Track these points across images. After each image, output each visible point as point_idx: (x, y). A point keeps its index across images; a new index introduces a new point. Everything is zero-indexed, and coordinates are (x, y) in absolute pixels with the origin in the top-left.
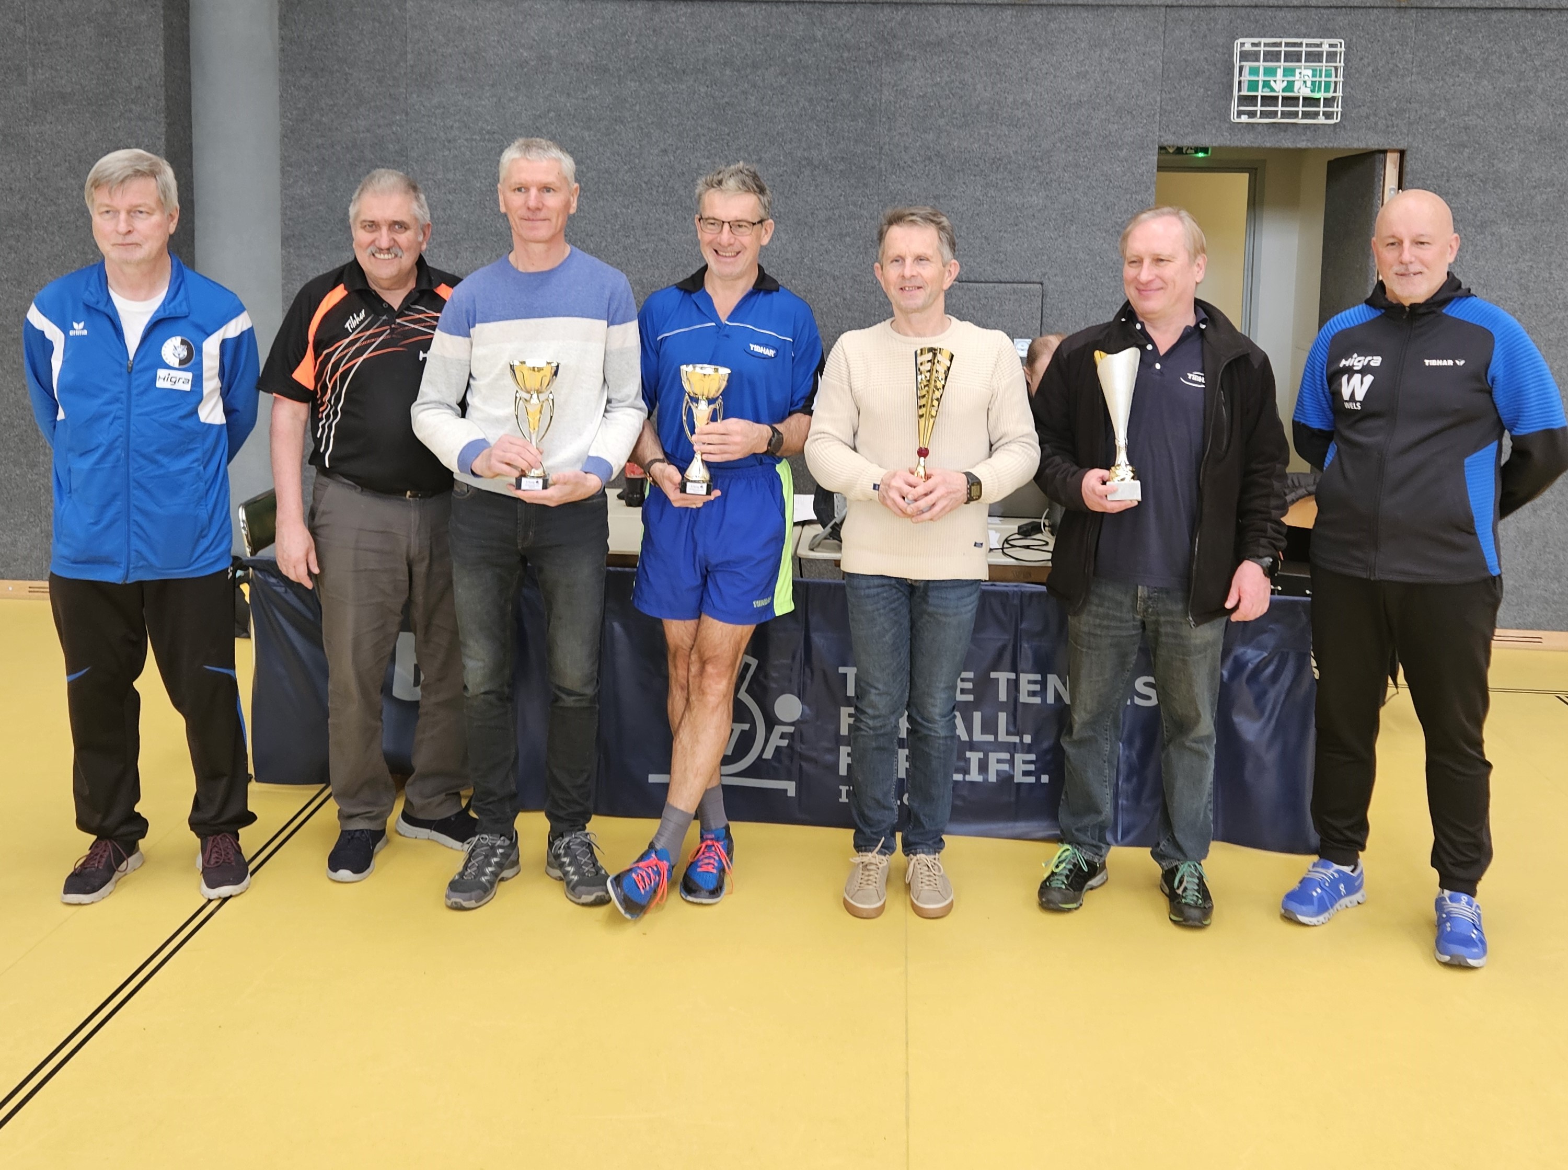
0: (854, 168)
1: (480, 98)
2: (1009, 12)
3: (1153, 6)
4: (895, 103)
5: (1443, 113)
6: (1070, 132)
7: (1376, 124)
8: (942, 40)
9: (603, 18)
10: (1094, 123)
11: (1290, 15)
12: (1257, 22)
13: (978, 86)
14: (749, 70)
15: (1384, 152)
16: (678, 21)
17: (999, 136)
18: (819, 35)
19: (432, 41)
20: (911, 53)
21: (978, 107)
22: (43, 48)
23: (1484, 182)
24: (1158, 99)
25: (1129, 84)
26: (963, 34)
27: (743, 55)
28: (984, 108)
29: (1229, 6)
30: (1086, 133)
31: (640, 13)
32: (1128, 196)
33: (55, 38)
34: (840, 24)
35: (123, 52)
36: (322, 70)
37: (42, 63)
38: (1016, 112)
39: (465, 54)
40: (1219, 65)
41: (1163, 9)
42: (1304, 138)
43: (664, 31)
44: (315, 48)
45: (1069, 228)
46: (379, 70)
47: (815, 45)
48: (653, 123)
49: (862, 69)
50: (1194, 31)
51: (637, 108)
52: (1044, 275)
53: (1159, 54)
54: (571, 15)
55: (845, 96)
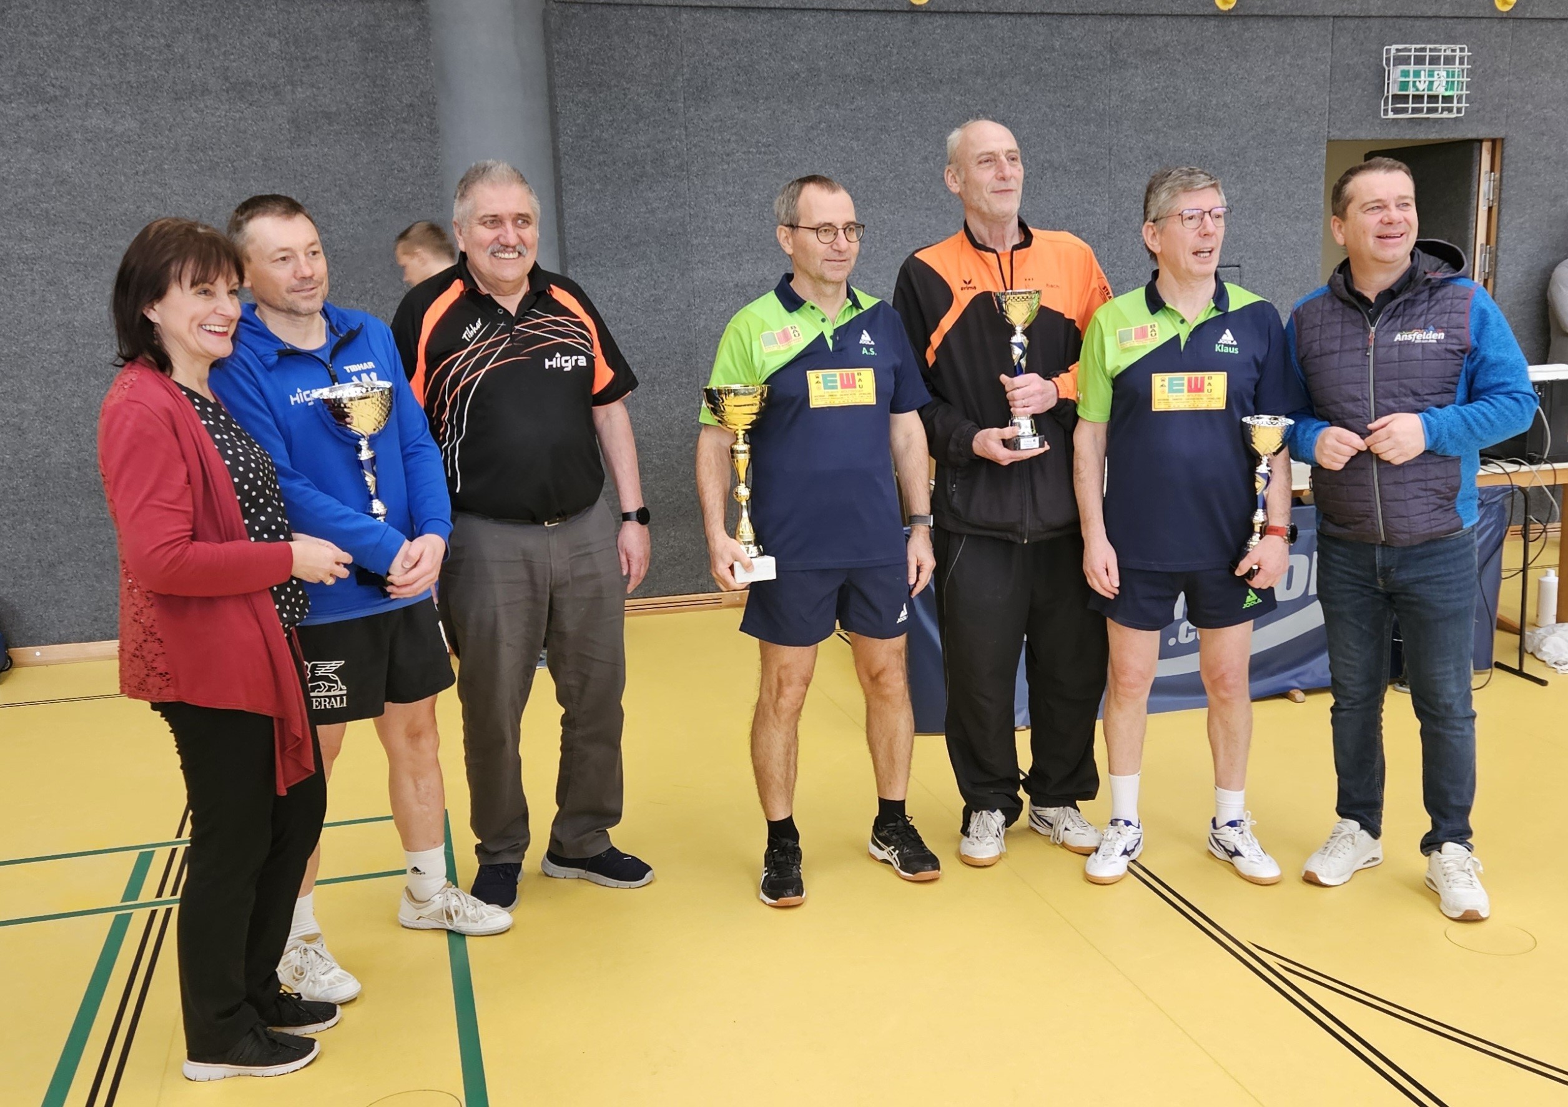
0: (1087, 168)
1: (755, 112)
2: (1213, 22)
3: (1324, 16)
4: (1122, 107)
5: (1529, 107)
6: (1260, 130)
7: (1484, 116)
8: (1159, 48)
9: (867, 30)
10: (1279, 121)
11: (1424, 24)
12: (1400, 30)
13: (1189, 91)
14: (997, 80)
15: (1481, 141)
16: (934, 33)
17: (1206, 136)
18: (1057, 45)
19: (707, 54)
20: (1134, 61)
21: (1188, 109)
22: (302, 64)
23: (1557, 163)
24: (1328, 99)
25: (1306, 86)
26: (1175, 43)
27: (992, 65)
28: (1193, 110)
29: (1380, 17)
30: (1273, 131)
31: (900, 25)
32: (1305, 186)
33: (314, 54)
34: (1075, 34)
35: (391, 68)
36: (600, 85)
37: (301, 81)
38: (1218, 113)
39: (739, 67)
40: (1372, 69)
41: (1332, 19)
42: (1434, 130)
43: (921, 42)
44: (592, 62)
45: (1260, 216)
46: (655, 85)
47: (1055, 54)
48: (914, 132)
49: (1094, 76)
50: (1354, 39)
51: (900, 118)
52: (1241, 258)
53: (1329, 60)
54: (837, 27)
55: (1080, 102)
